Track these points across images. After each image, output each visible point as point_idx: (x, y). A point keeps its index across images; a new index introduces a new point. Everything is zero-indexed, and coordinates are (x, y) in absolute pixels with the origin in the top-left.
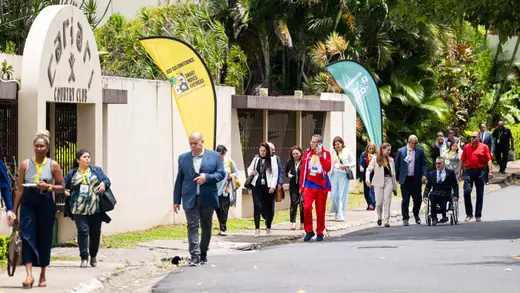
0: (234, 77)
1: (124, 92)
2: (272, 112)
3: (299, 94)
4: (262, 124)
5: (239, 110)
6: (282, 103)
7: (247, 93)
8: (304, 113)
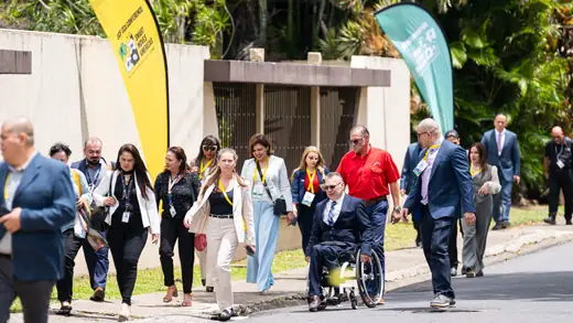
0: (207, 30)
1: (27, 55)
2: (271, 88)
3: (315, 58)
4: (253, 108)
5: (215, 84)
6: (288, 73)
7: (229, 57)
8: (324, 90)
